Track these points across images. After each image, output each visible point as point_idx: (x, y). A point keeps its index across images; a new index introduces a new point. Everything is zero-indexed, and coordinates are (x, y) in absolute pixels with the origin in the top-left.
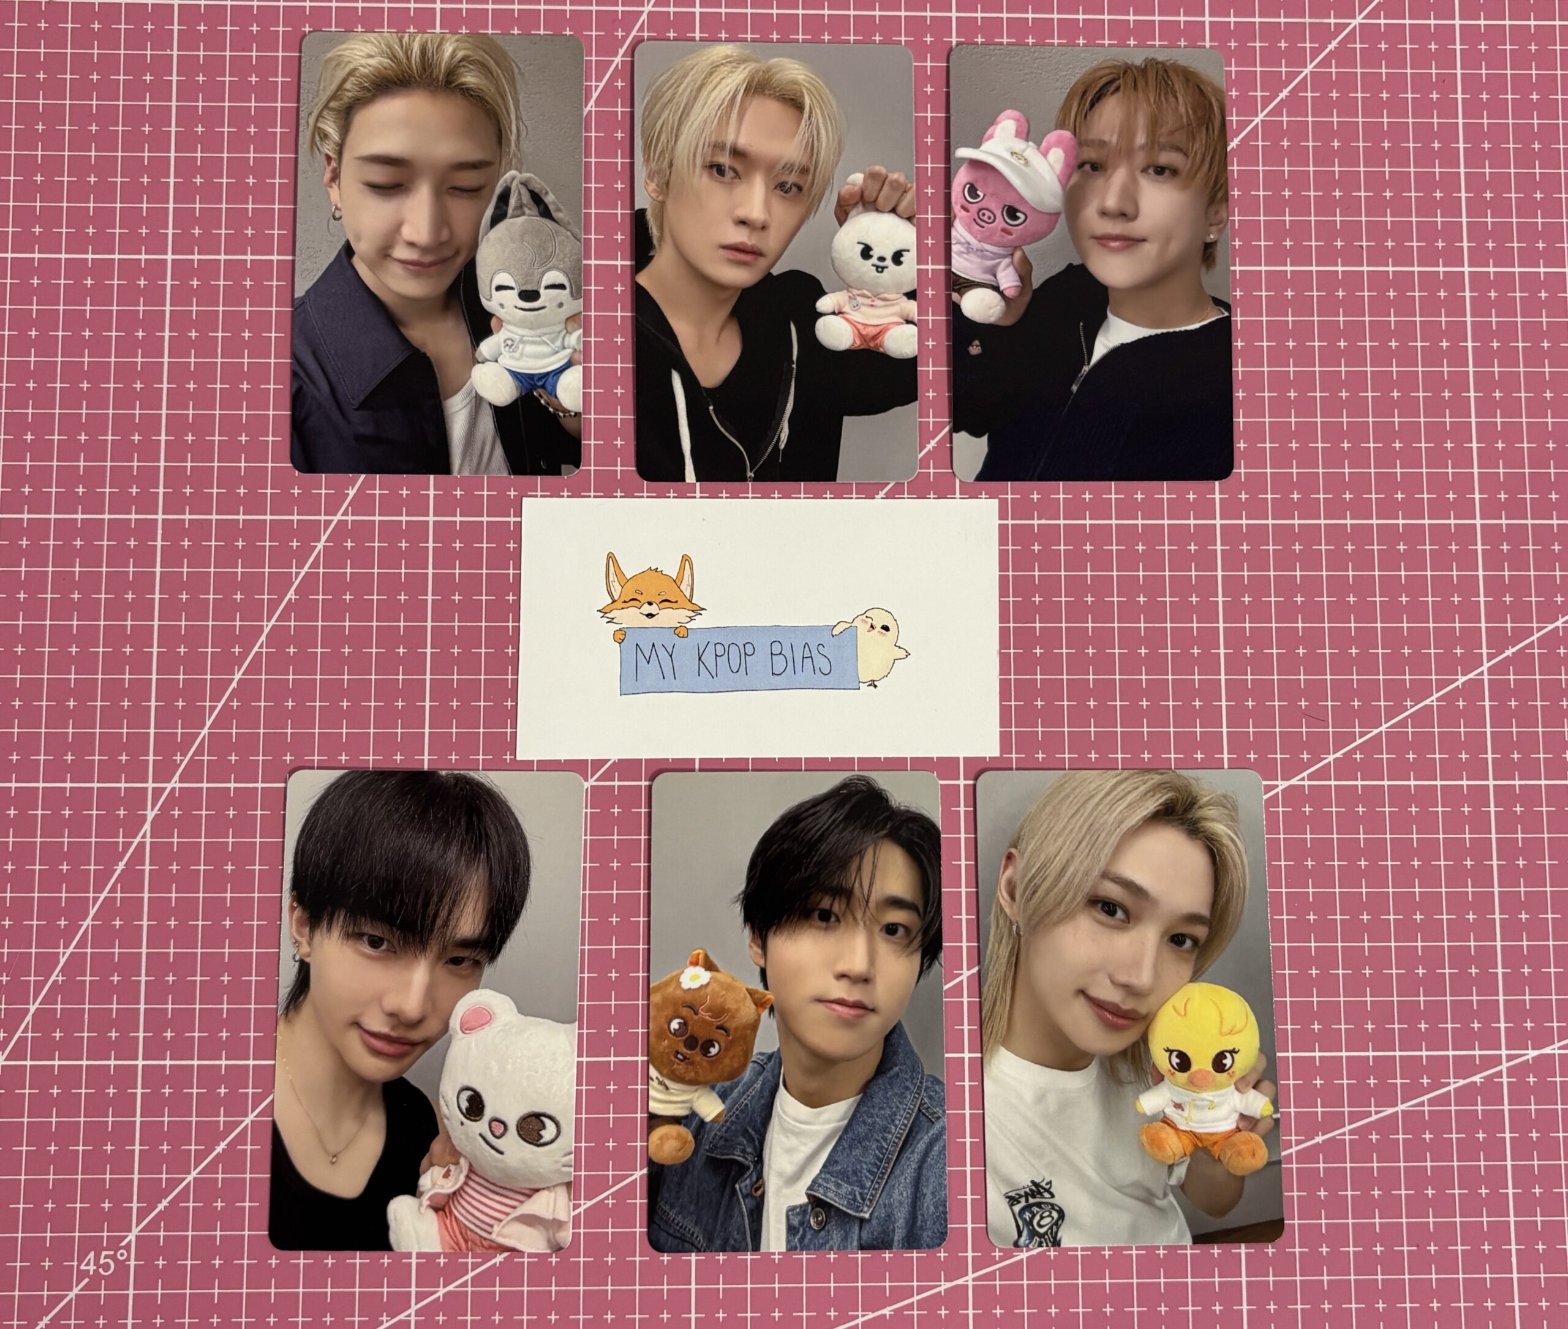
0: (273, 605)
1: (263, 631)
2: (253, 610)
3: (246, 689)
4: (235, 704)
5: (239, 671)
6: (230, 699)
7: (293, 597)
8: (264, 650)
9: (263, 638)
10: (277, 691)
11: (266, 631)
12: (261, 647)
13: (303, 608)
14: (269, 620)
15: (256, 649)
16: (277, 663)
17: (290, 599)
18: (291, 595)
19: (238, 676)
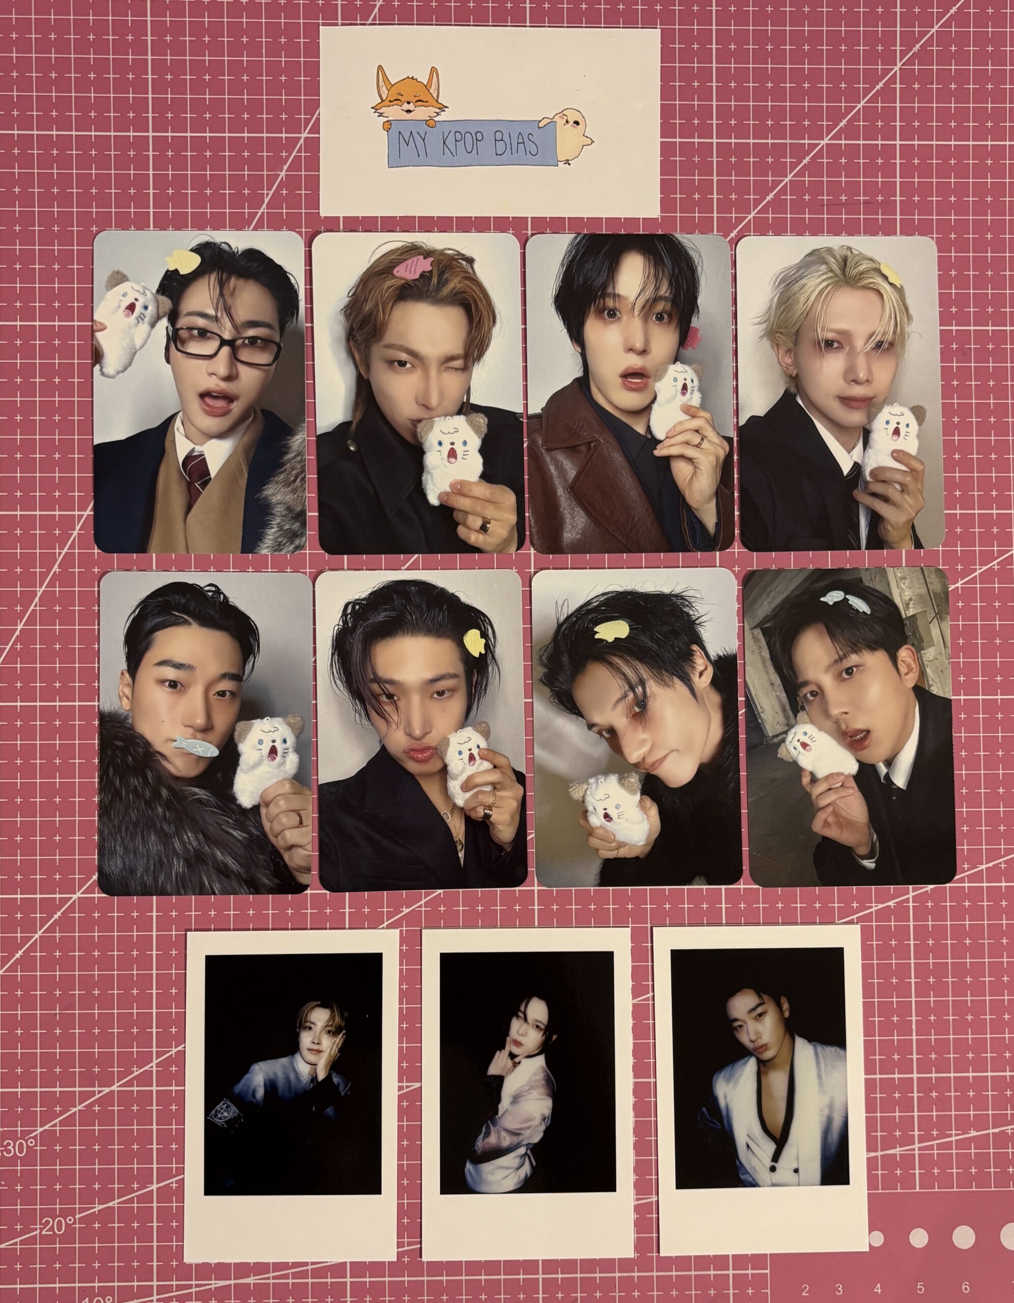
0: (43, 576)
1: (36, 595)
2: (29, 580)
3: (27, 637)
4: (19, 647)
5: (21, 622)
6: (15, 643)
7: (57, 570)
8: (38, 608)
9: (37, 600)
10: (48, 637)
11: (39, 594)
12: (36, 606)
13: (65, 578)
14: (40, 587)
15: (32, 607)
16: (47, 617)
17: (55, 572)
18: (56, 568)
19: (20, 627)
